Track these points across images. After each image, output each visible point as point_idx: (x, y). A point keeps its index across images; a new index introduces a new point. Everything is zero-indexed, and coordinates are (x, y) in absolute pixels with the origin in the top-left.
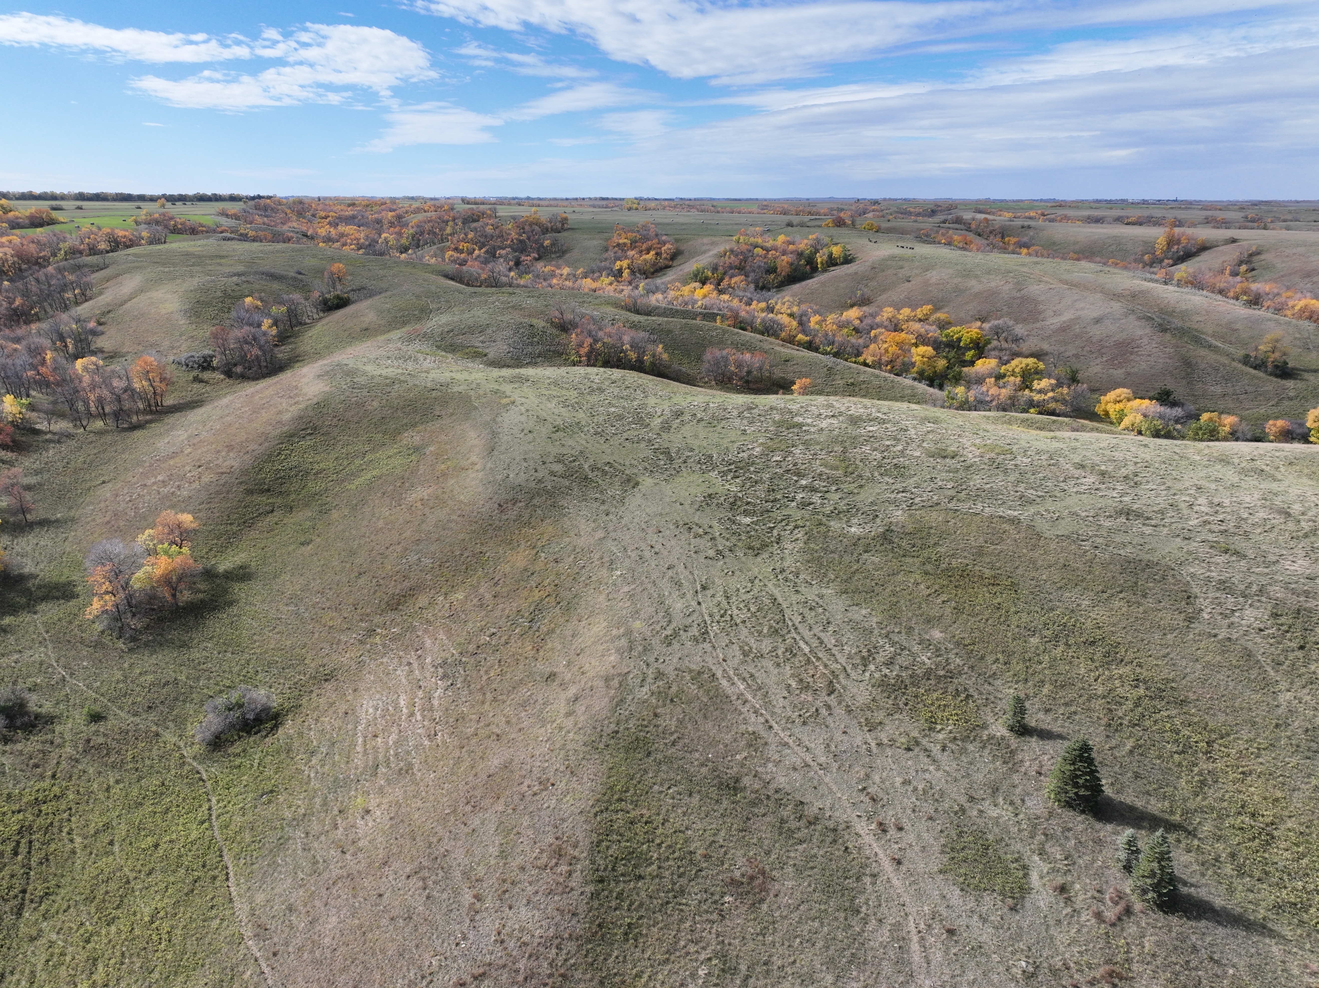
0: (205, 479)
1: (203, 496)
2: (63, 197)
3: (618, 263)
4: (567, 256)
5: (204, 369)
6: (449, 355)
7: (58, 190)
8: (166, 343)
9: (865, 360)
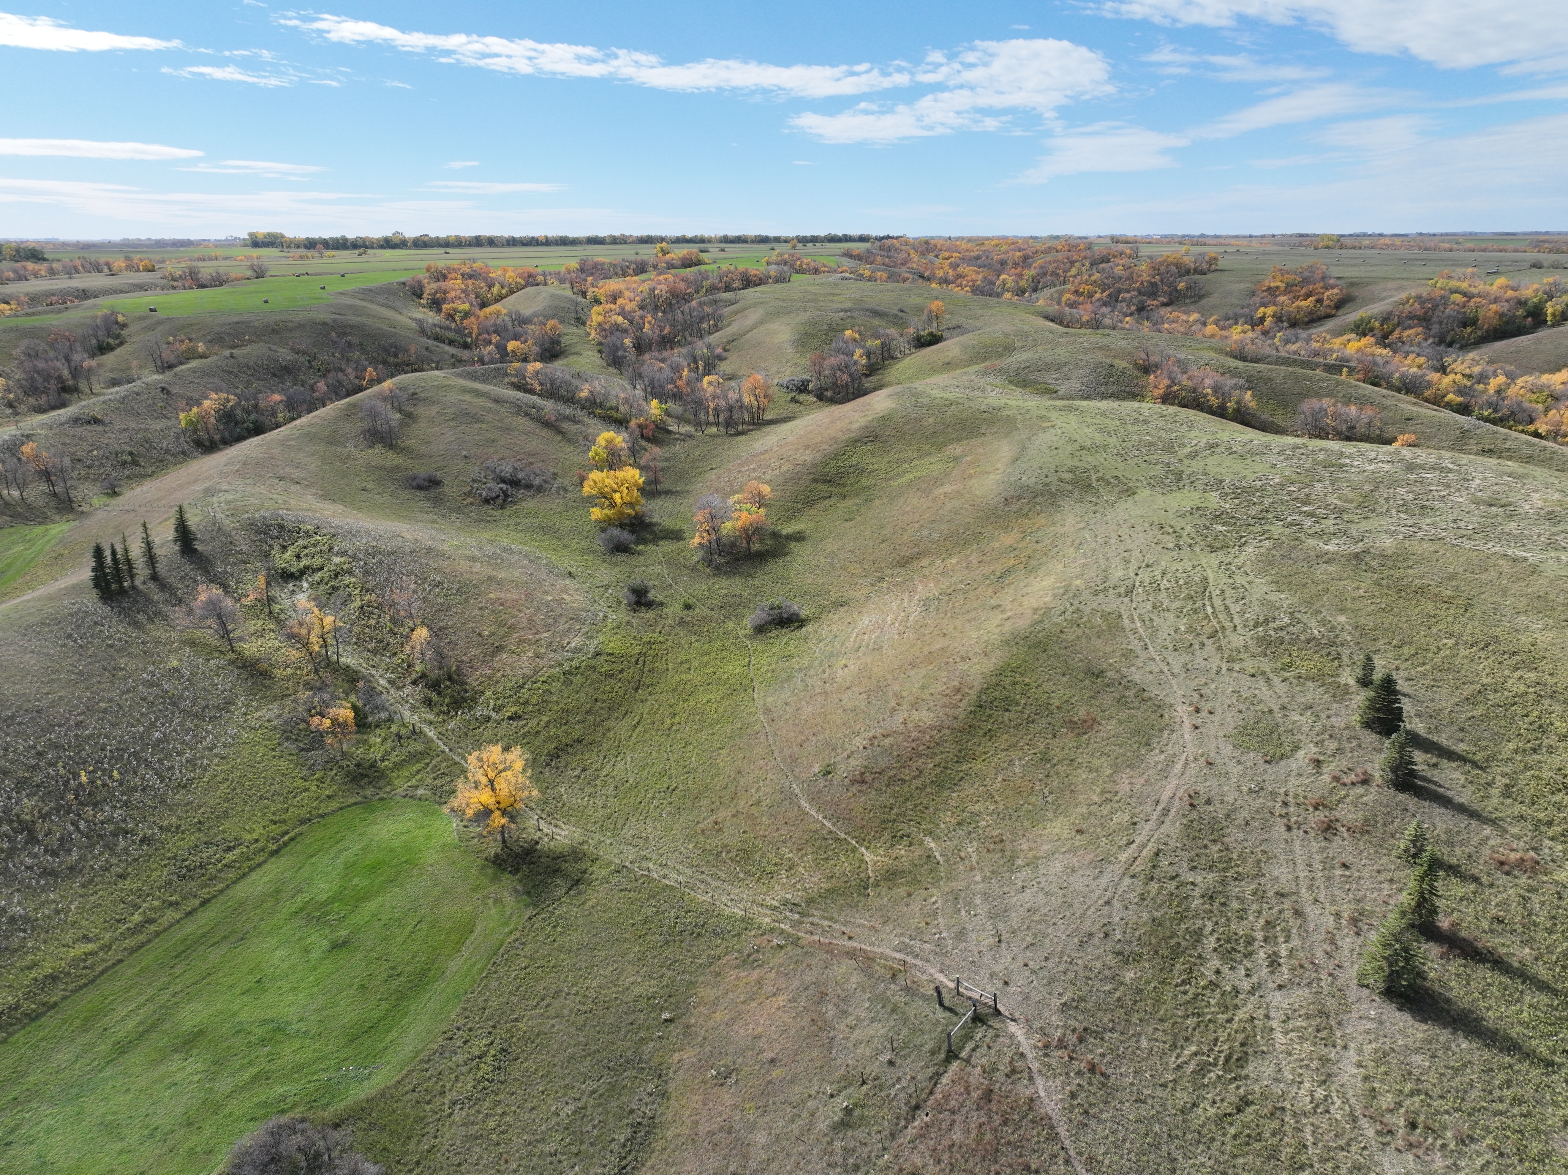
0: (784, 468)
1: (781, 480)
2: (709, 241)
3: (1262, 310)
4: (1204, 301)
5: (801, 391)
6: (1019, 390)
7: (706, 233)
8: (774, 369)
9: (1536, 430)
